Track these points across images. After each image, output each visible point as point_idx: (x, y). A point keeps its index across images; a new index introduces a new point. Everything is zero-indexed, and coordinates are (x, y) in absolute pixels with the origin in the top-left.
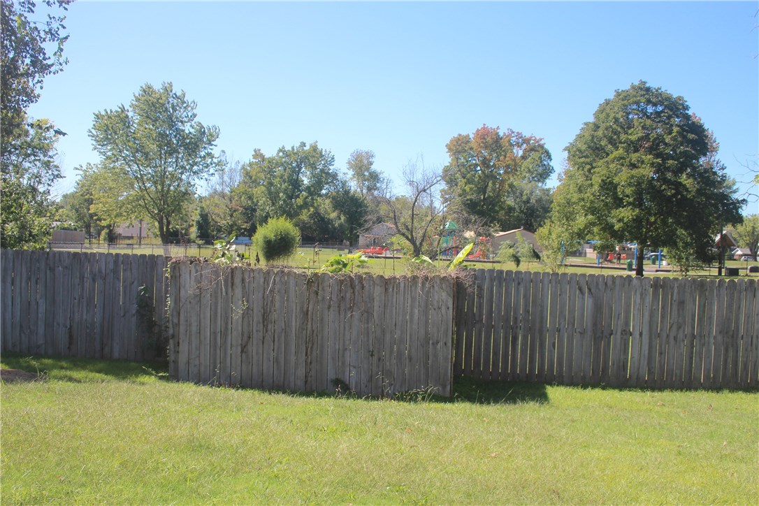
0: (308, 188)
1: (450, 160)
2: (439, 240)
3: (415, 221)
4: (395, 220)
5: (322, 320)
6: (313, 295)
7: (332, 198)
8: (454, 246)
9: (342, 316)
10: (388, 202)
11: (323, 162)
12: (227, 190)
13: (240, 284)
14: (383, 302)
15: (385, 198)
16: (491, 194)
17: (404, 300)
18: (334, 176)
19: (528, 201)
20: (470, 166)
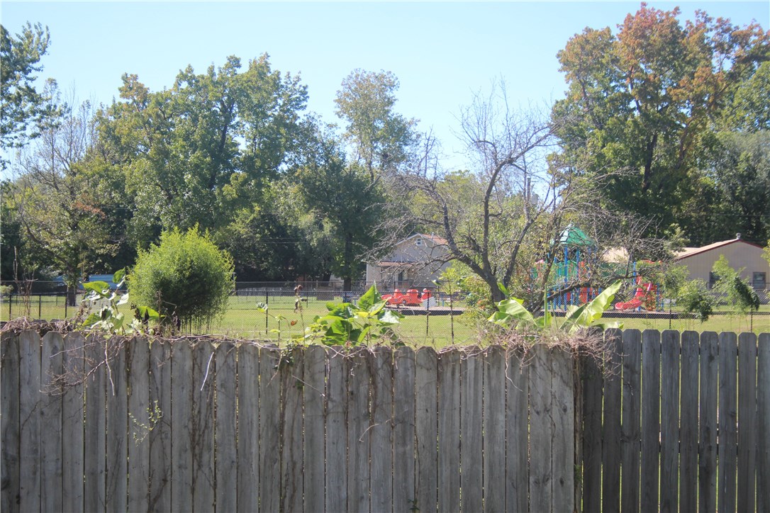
0: (248, 163)
1: (567, 88)
2: (548, 271)
3: (491, 229)
4: (448, 227)
5: (311, 441)
6: (291, 391)
7: (303, 181)
8: (581, 282)
9: (352, 432)
10: (430, 188)
11: (280, 102)
12: (62, 171)
13: (145, 372)
14: (434, 401)
15: (424, 180)
16: (663, 162)
17: (476, 395)
18: (307, 133)
19: (751, 174)
20: (612, 100)
